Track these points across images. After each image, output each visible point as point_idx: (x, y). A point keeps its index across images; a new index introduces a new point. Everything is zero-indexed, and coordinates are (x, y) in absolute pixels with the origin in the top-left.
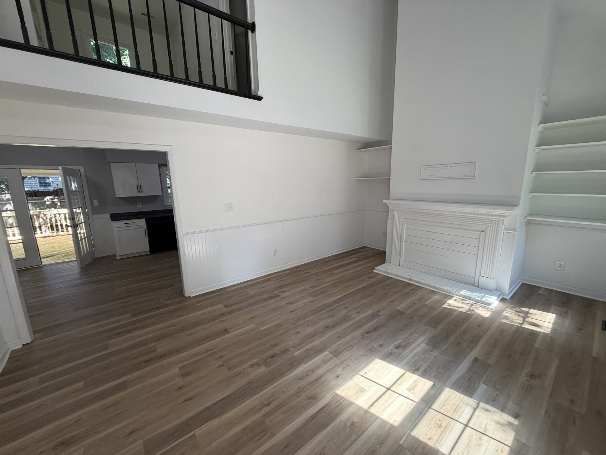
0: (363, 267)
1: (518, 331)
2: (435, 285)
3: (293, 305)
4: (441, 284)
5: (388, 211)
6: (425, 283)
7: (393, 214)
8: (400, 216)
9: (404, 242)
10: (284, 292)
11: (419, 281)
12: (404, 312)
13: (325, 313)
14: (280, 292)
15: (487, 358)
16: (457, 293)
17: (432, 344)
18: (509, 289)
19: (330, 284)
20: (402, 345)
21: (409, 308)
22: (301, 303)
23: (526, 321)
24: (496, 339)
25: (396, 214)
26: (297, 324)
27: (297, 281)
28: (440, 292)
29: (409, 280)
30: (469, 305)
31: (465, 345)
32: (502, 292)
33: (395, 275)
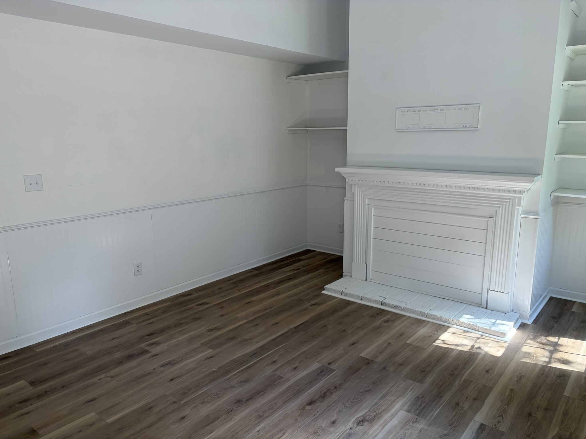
0: (305, 286)
1: (543, 374)
2: (422, 311)
3: (175, 368)
4: (431, 309)
5: (346, 186)
6: (406, 308)
7: (353, 191)
8: (364, 196)
9: (372, 239)
10: (157, 344)
11: (398, 305)
12: (372, 361)
13: (236, 376)
14: (148, 345)
15: (499, 422)
16: (455, 321)
17: (416, 410)
18: (531, 310)
19: (246, 321)
20: (367, 418)
21: (381, 353)
22: (190, 362)
23: (554, 358)
24: (512, 390)
25: (357, 190)
26: (182, 402)
27: (182, 322)
28: (430, 322)
29: (382, 304)
30: (473, 340)
31: (466, 406)
32: (521, 314)
33: (358, 297)
